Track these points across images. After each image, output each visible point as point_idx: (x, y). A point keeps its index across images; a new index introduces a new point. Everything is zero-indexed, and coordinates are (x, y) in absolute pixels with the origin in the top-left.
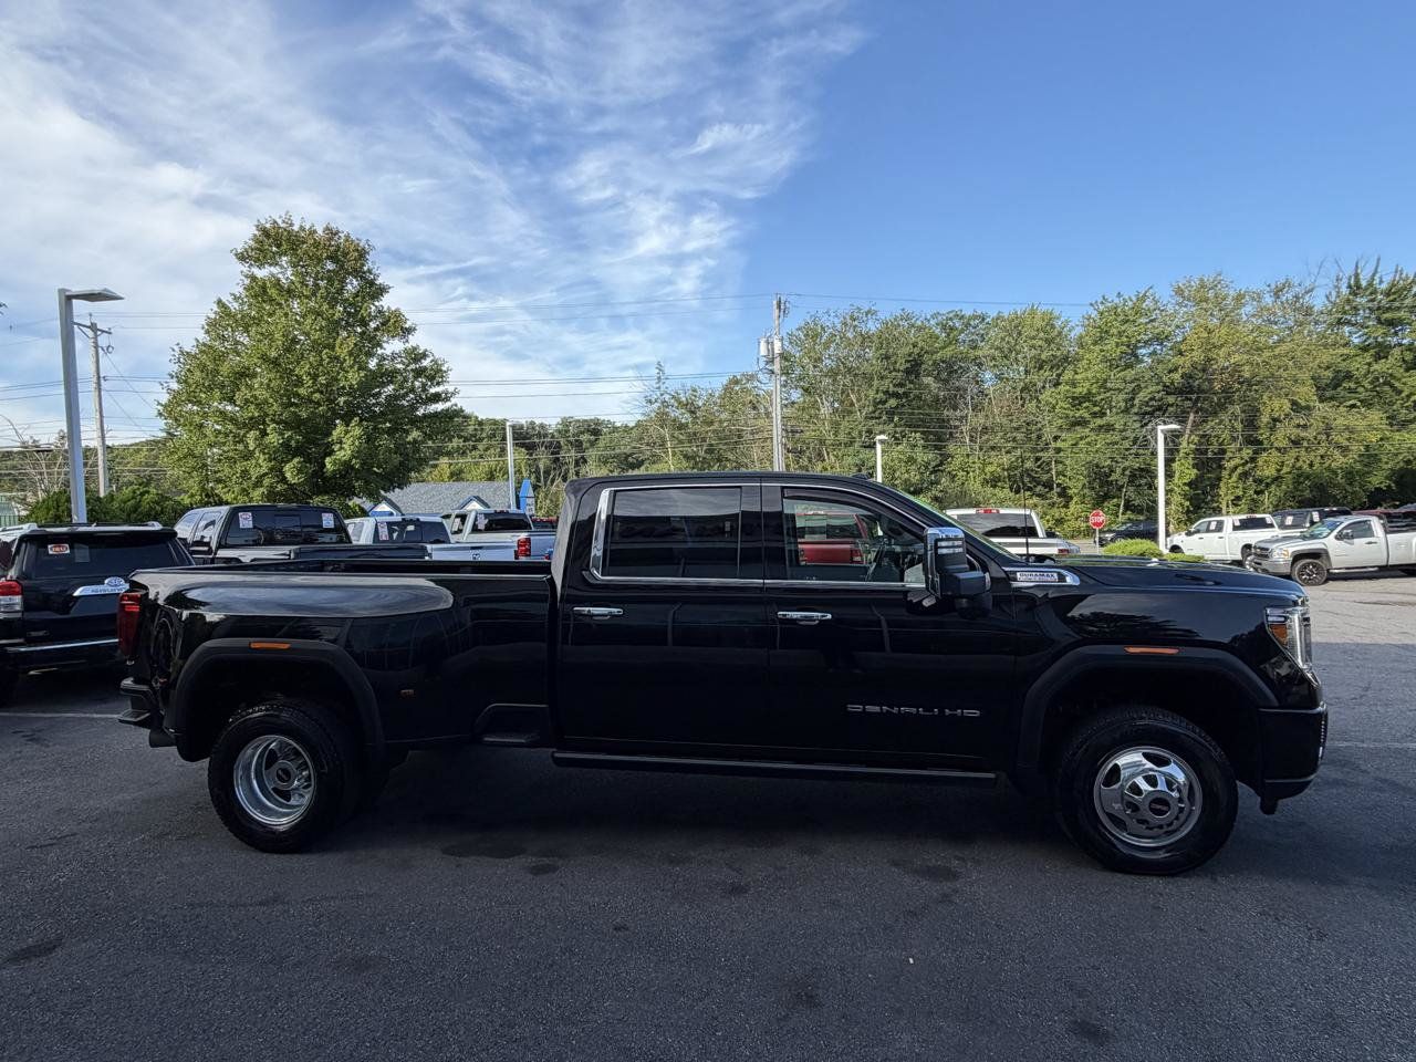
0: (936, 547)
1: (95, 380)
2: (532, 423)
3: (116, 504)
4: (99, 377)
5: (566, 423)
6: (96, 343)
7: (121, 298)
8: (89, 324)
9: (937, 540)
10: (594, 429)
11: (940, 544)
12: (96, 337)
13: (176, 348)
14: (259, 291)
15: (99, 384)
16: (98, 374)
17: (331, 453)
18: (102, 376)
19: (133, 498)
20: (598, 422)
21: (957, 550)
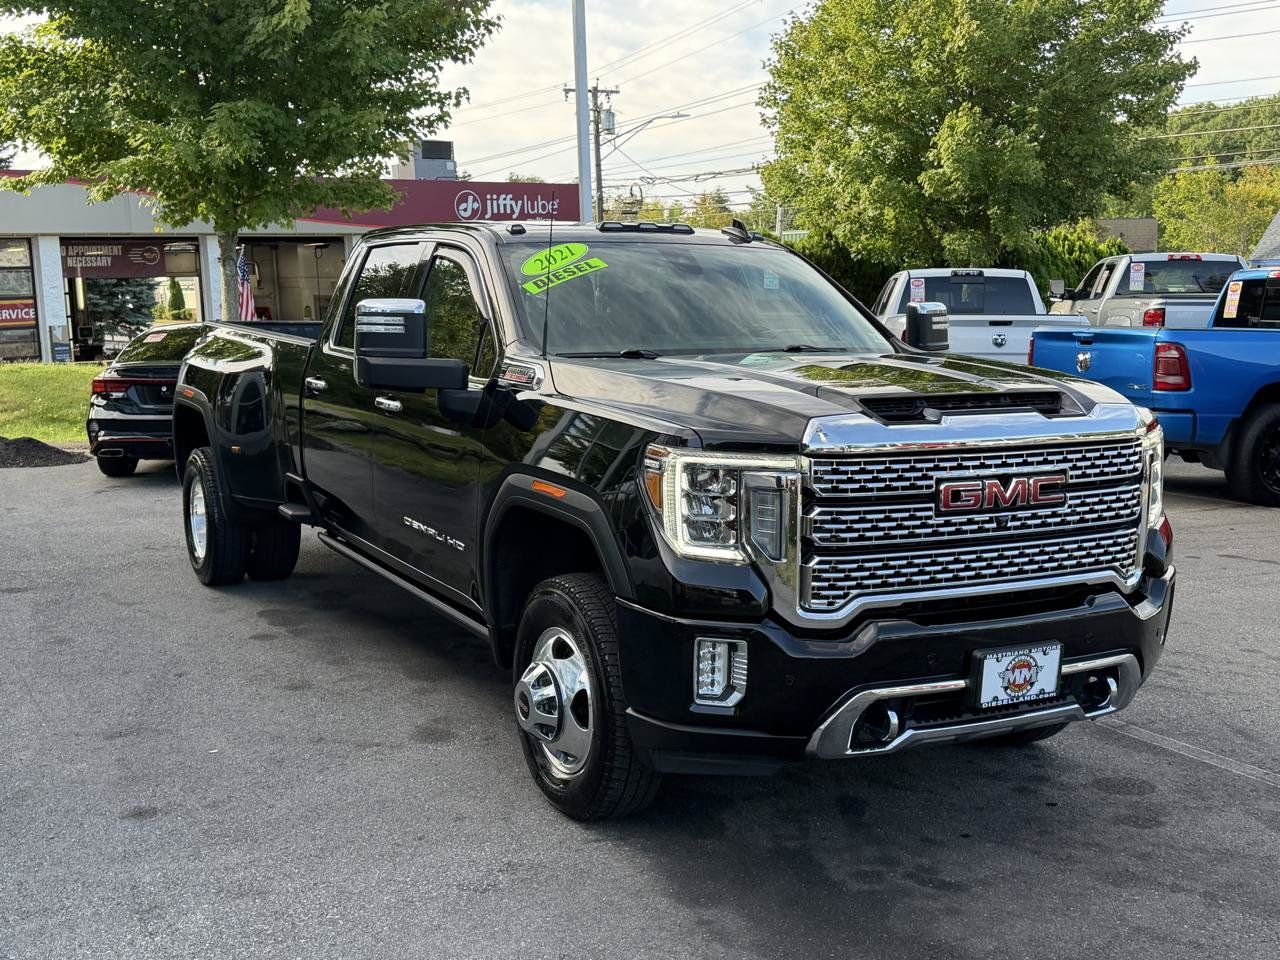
21: (398, 329)
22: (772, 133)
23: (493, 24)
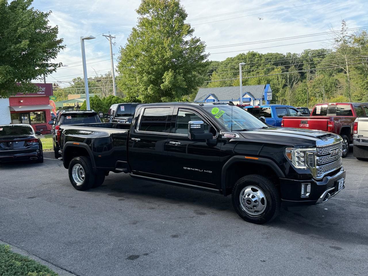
0: (190, 127)
1: (111, 55)
2: (290, 53)
3: (105, 101)
4: (112, 54)
5: (307, 53)
6: (111, 42)
7: (95, 38)
8: (109, 36)
9: (190, 125)
10: (321, 54)
11: (191, 125)
12: (111, 39)
13: (120, 48)
14: (144, 23)
15: (112, 57)
16: (112, 53)
17: (163, 82)
18: (113, 54)
19: (110, 99)
20: (323, 51)
21: (199, 127)
22: (118, 74)
23: (64, 47)
